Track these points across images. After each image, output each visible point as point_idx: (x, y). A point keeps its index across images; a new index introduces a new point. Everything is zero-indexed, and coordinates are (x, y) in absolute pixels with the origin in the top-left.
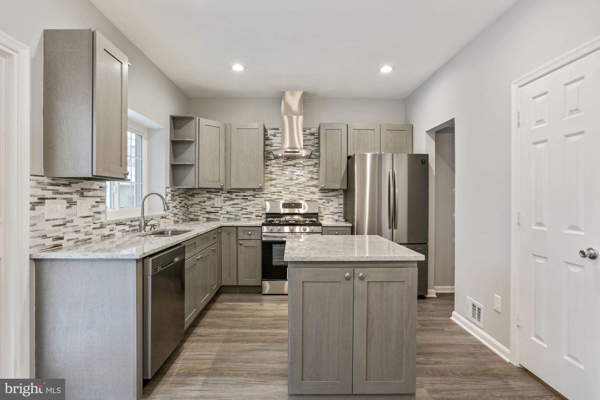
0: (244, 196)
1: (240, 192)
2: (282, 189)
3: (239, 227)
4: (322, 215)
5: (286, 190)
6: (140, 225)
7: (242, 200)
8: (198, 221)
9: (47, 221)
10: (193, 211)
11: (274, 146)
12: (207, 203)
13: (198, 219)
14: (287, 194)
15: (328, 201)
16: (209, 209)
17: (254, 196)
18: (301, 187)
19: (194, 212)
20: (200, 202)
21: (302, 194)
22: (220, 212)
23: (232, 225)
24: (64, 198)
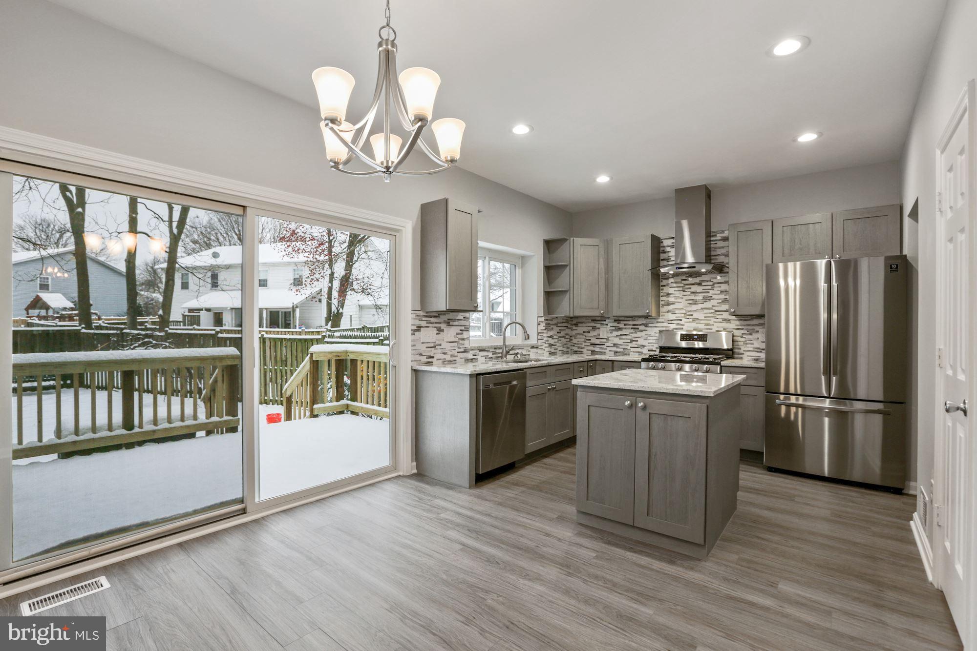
0: (634, 325)
1: (629, 320)
2: (683, 315)
3: (615, 362)
4: (741, 351)
5: (688, 317)
6: (502, 353)
7: (632, 331)
8: (582, 354)
9: (422, 343)
10: (577, 342)
11: (671, 260)
12: (592, 333)
13: (582, 352)
14: (690, 322)
15: (750, 332)
16: (594, 341)
17: (646, 325)
18: (710, 313)
19: (578, 344)
20: (584, 332)
21: (711, 323)
22: (607, 344)
23: (607, 359)
24: (435, 327)
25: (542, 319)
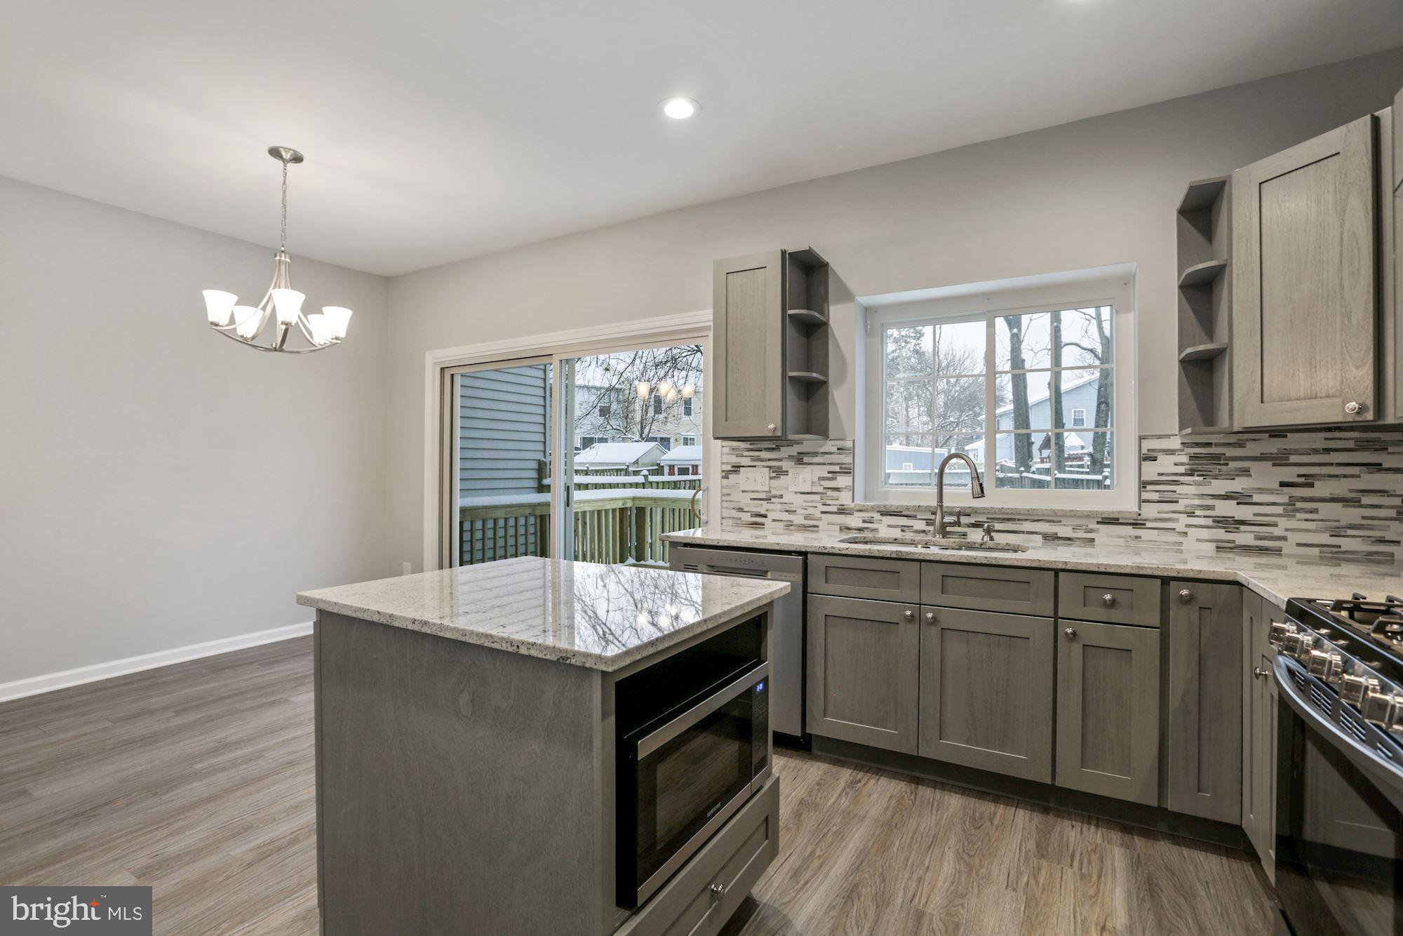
9: (743, 492)
24: (767, 467)
25: (1175, 443)
